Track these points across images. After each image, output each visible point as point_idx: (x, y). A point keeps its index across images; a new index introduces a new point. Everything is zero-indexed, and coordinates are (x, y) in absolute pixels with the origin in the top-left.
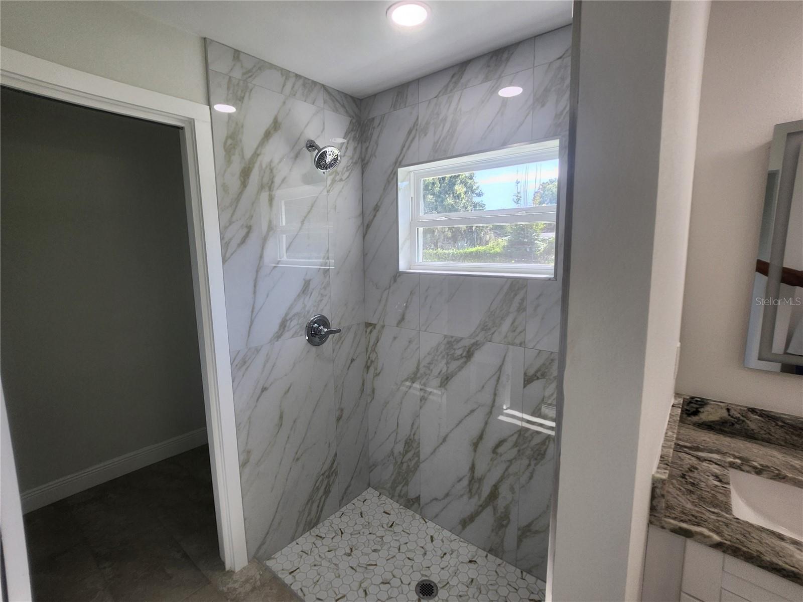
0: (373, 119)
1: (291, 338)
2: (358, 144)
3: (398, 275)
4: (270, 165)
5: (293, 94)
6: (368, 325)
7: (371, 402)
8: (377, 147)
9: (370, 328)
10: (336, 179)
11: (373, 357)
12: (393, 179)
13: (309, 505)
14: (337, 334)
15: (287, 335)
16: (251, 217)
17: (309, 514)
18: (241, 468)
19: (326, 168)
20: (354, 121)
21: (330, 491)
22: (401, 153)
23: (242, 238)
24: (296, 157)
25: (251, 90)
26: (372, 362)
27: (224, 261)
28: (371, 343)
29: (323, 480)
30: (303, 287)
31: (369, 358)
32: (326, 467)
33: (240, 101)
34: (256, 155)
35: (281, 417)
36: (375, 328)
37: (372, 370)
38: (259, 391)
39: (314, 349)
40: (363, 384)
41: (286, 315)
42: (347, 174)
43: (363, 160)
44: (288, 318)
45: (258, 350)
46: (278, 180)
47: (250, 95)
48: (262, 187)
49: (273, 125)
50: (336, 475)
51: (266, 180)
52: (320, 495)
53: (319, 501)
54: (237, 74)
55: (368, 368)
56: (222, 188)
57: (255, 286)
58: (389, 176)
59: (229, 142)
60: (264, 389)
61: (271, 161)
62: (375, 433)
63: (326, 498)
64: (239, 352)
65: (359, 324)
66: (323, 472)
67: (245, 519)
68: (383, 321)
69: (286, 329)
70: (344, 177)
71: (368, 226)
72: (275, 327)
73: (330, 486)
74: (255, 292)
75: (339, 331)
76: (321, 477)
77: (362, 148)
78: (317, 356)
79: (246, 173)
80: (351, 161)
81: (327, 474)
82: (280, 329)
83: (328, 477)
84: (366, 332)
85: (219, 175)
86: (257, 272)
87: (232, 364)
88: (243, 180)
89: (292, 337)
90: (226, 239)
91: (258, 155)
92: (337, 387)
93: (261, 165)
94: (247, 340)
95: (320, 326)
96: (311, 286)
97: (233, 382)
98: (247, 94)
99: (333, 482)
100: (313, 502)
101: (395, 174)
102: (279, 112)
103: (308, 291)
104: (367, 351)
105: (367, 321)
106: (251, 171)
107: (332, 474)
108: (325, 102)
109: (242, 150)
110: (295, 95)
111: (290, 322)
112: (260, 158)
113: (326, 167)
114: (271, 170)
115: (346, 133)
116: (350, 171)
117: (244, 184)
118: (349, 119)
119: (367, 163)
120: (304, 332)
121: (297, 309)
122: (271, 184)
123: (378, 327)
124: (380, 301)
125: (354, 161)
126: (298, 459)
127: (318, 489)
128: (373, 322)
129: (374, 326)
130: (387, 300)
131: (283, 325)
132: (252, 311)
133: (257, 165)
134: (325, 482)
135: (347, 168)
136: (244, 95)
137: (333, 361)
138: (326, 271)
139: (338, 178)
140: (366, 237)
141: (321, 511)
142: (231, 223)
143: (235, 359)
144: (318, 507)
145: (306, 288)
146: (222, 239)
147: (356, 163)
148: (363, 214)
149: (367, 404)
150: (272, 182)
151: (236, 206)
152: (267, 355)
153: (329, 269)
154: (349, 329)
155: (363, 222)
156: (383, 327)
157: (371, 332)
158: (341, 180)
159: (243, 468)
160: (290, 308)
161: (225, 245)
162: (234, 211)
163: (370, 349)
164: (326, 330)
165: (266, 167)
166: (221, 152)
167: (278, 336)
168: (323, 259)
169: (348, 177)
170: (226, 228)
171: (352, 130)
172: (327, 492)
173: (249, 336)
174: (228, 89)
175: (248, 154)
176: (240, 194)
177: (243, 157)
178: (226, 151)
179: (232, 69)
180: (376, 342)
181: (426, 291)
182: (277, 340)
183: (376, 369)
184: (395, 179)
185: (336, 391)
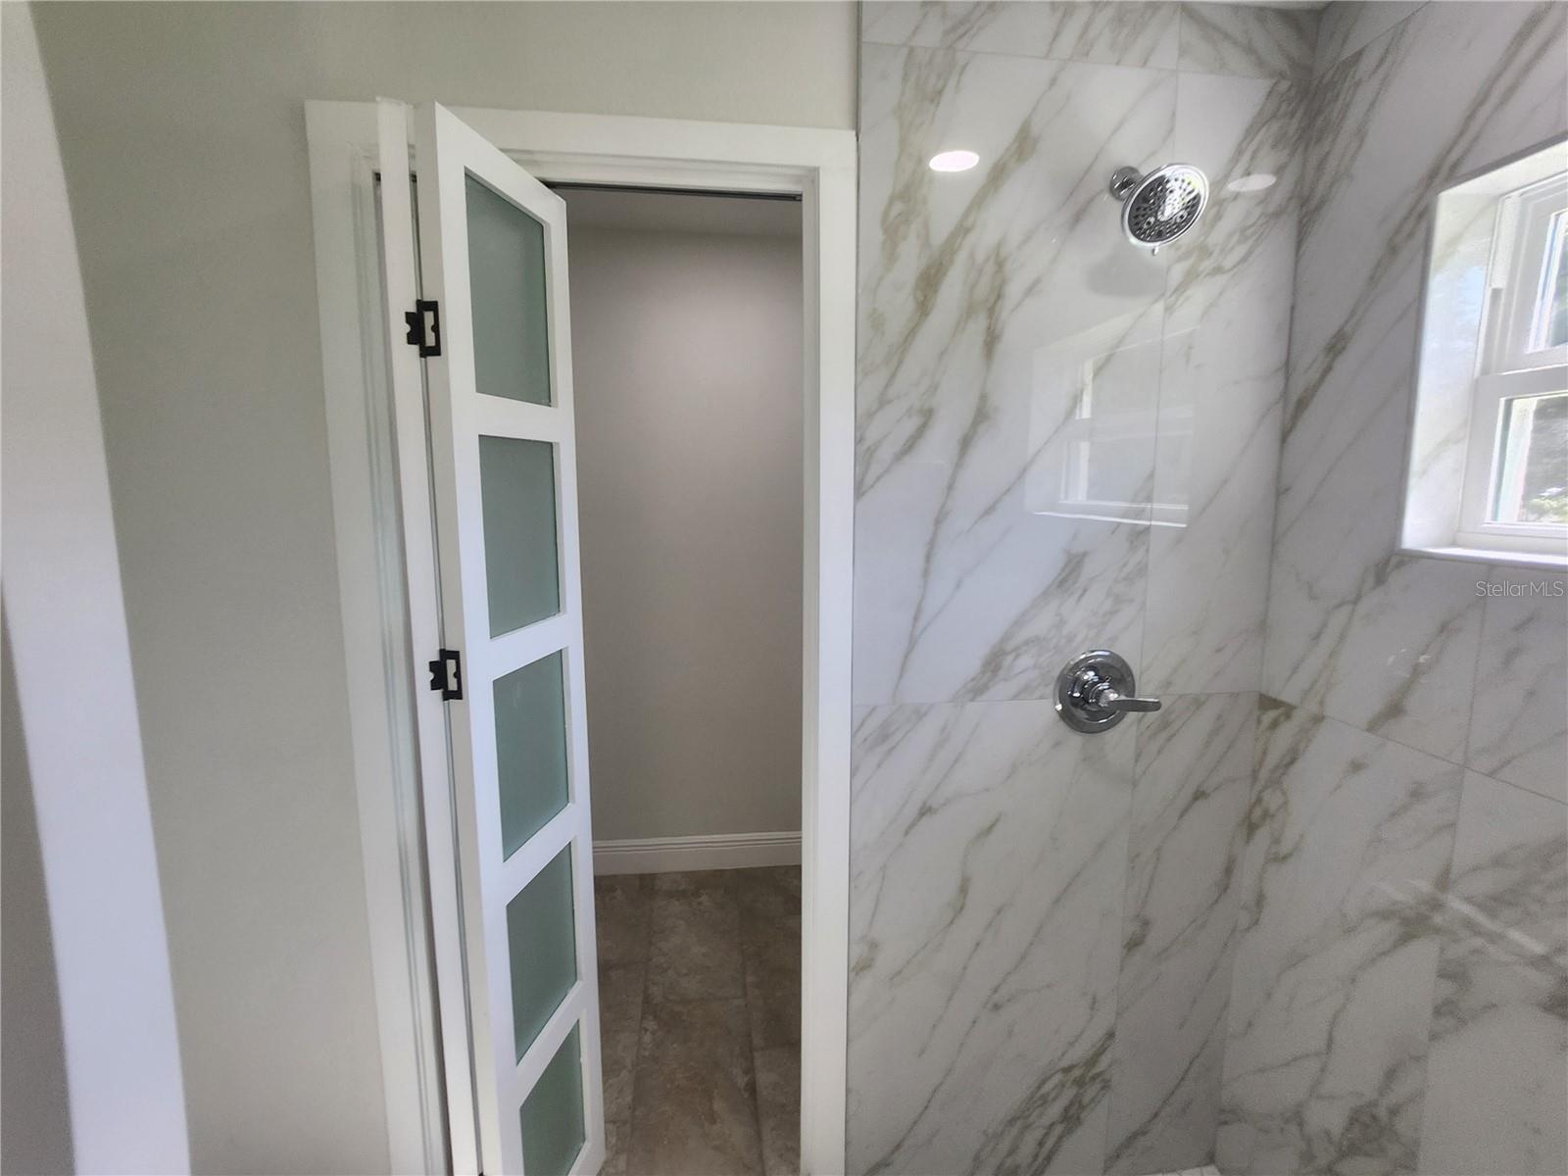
0: (1358, 55)
1: (1012, 699)
2: (1292, 155)
3: (1394, 560)
4: (998, 254)
5: (1084, 50)
6: (1267, 702)
7: (1248, 929)
8: (1360, 146)
9: (1272, 714)
10: (1201, 269)
11: (1272, 800)
12: (1411, 235)
13: (1014, 1131)
14: (1152, 715)
15: (1001, 689)
16: (934, 388)
17: (1012, 1152)
18: (852, 975)
19: (1160, 236)
20: (1284, 85)
21: (1078, 1121)
22: (1461, 134)
23: (907, 441)
24: (1077, 218)
25: (964, 68)
26: (1266, 815)
27: (859, 491)
28: (1271, 760)
29: (1063, 1085)
30: (1063, 570)
31: (1259, 800)
32: (1079, 1053)
33: (932, 101)
34: (962, 230)
35: (963, 890)
36: (1288, 716)
37: (1262, 836)
38: (912, 811)
39: (1076, 740)
40: (1228, 871)
41: (1006, 637)
42: (1240, 251)
43: (1304, 202)
44: (1010, 646)
45: (919, 714)
46: (1014, 290)
47: (959, 81)
48: (969, 311)
49: (1016, 145)
50: (1102, 1088)
51: (982, 290)
52: (1046, 1121)
53: (1043, 1131)
54: (931, 36)
55: (1251, 828)
56: (869, 321)
57: (928, 558)
58: (1398, 231)
59: (898, 207)
60: (925, 811)
61: (999, 245)
62: (1250, 1024)
63: (1068, 1131)
64: (874, 709)
65: (1235, 696)
66: (1065, 1063)
67: (848, 1091)
68: (1322, 703)
69: (1002, 673)
70: (1229, 261)
71: (1302, 404)
72: (969, 665)
73: (1082, 1108)
74: (926, 573)
75: (1156, 706)
76: (1058, 1077)
77: (1304, 164)
78: (1084, 760)
79: (930, 281)
80: (1258, 212)
81: (1077, 1073)
82: (983, 672)
83: (1080, 1083)
84: (1259, 722)
85: (867, 289)
86: (938, 522)
87: (853, 736)
88: (922, 298)
89: (1015, 697)
90: (867, 443)
91: (968, 231)
92: (1138, 855)
93: (972, 256)
94: (897, 686)
95: (1102, 680)
96: (1089, 569)
97: (853, 774)
98: (952, 83)
99: (1093, 1100)
100: (1027, 1127)
101: (1422, 216)
102: (1034, 109)
103: (1075, 583)
104: (1254, 775)
105: (1263, 691)
106: (945, 274)
107: (1093, 1078)
108: (1183, 51)
109: (926, 225)
110: (1087, 54)
111: (1015, 659)
112: (971, 238)
113: (1160, 233)
114: (1000, 265)
115: (1251, 126)
116: (1250, 242)
117: (923, 308)
118: (1263, 85)
119: (1318, 208)
120: (1050, 689)
121: (1040, 625)
122: (995, 302)
123: (1299, 717)
124: (1317, 637)
125: (1271, 208)
126: (997, 1007)
127: (1045, 1101)
128: (1288, 696)
129: (1288, 710)
130: (1342, 637)
131: (994, 664)
132: (916, 619)
133: (961, 258)
134: (1069, 1093)
135: (1243, 232)
136: (944, 87)
137: (1135, 784)
138: (1139, 535)
139: (1207, 264)
140: (1291, 439)
141: (1049, 1158)
142: (883, 402)
143: (862, 724)
144: (1041, 1144)
145: (1070, 573)
146: (859, 440)
147: (1277, 215)
148: (1287, 367)
149: (1234, 931)
150: (999, 297)
151: (900, 363)
152: (943, 729)
153: (1148, 529)
154: (1198, 703)
155: (1285, 394)
156: (1318, 719)
157: (1274, 725)
158: (1218, 270)
159: (857, 974)
160: (1019, 623)
161: (864, 456)
162: (893, 376)
163: (1264, 774)
164: (1113, 696)
165: (987, 260)
166: (875, 235)
167: (977, 689)
168: (1133, 501)
169: (1244, 259)
170: (871, 415)
171: (1274, 116)
172: (1071, 1118)
173: (901, 677)
174: (905, 79)
175: (940, 233)
176: (911, 334)
177: (926, 241)
178: (886, 231)
179: (917, 28)
180: (1288, 759)
181: (1519, 628)
182: (972, 700)
183: (1277, 841)
184: (1420, 235)
185: (1133, 868)
